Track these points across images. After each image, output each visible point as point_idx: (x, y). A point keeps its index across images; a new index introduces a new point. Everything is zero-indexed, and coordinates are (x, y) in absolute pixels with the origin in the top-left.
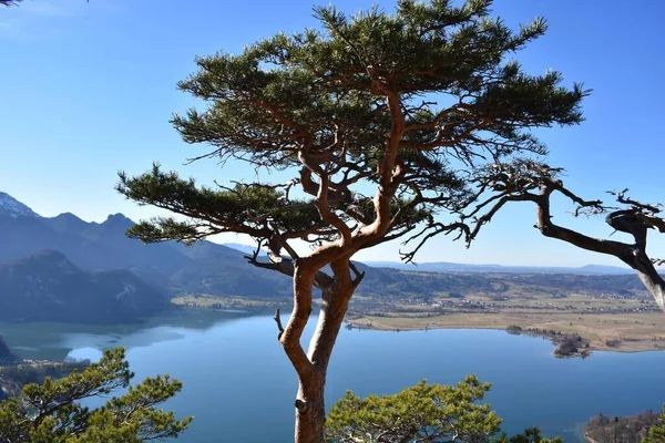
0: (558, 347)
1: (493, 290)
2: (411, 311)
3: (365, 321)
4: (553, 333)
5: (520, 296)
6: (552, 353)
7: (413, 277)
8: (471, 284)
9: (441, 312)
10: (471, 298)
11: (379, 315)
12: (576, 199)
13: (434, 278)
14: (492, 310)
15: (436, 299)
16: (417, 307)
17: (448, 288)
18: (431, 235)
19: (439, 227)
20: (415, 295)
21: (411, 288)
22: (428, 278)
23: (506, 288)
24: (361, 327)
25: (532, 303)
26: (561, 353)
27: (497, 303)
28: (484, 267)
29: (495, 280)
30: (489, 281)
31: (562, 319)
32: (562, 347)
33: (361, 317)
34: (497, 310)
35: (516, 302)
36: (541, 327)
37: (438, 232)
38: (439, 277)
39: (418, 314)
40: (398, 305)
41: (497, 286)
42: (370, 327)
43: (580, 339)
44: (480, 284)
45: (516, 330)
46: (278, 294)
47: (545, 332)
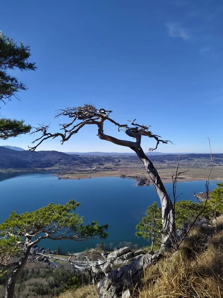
0: (139, 182)
1: (115, 162)
2: (85, 171)
3: (66, 176)
4: (137, 177)
5: (125, 164)
6: (137, 185)
7: (85, 158)
8: (107, 160)
9: (96, 171)
10: (107, 165)
11: (72, 173)
12: (116, 124)
13: (93, 158)
14: (115, 169)
15: (94, 166)
16: (87, 169)
17: (98, 162)
18: (45, 139)
19: (49, 135)
20: (86, 165)
21: (84, 162)
22: (91, 158)
23: (120, 161)
24: (64, 178)
25: (129, 166)
26: (140, 184)
27: (116, 167)
28: (112, 153)
29: (116, 158)
30: (113, 158)
31: (140, 172)
32: (140, 182)
33: (64, 174)
34: (117, 169)
35: (123, 166)
36: (132, 175)
37: (49, 137)
38: (95, 157)
39: (87, 172)
40: (79, 169)
41: (116, 160)
42: (68, 178)
43: (146, 179)
44: (110, 160)
45: (123, 176)
46: (29, 167)
47: (134, 177)
